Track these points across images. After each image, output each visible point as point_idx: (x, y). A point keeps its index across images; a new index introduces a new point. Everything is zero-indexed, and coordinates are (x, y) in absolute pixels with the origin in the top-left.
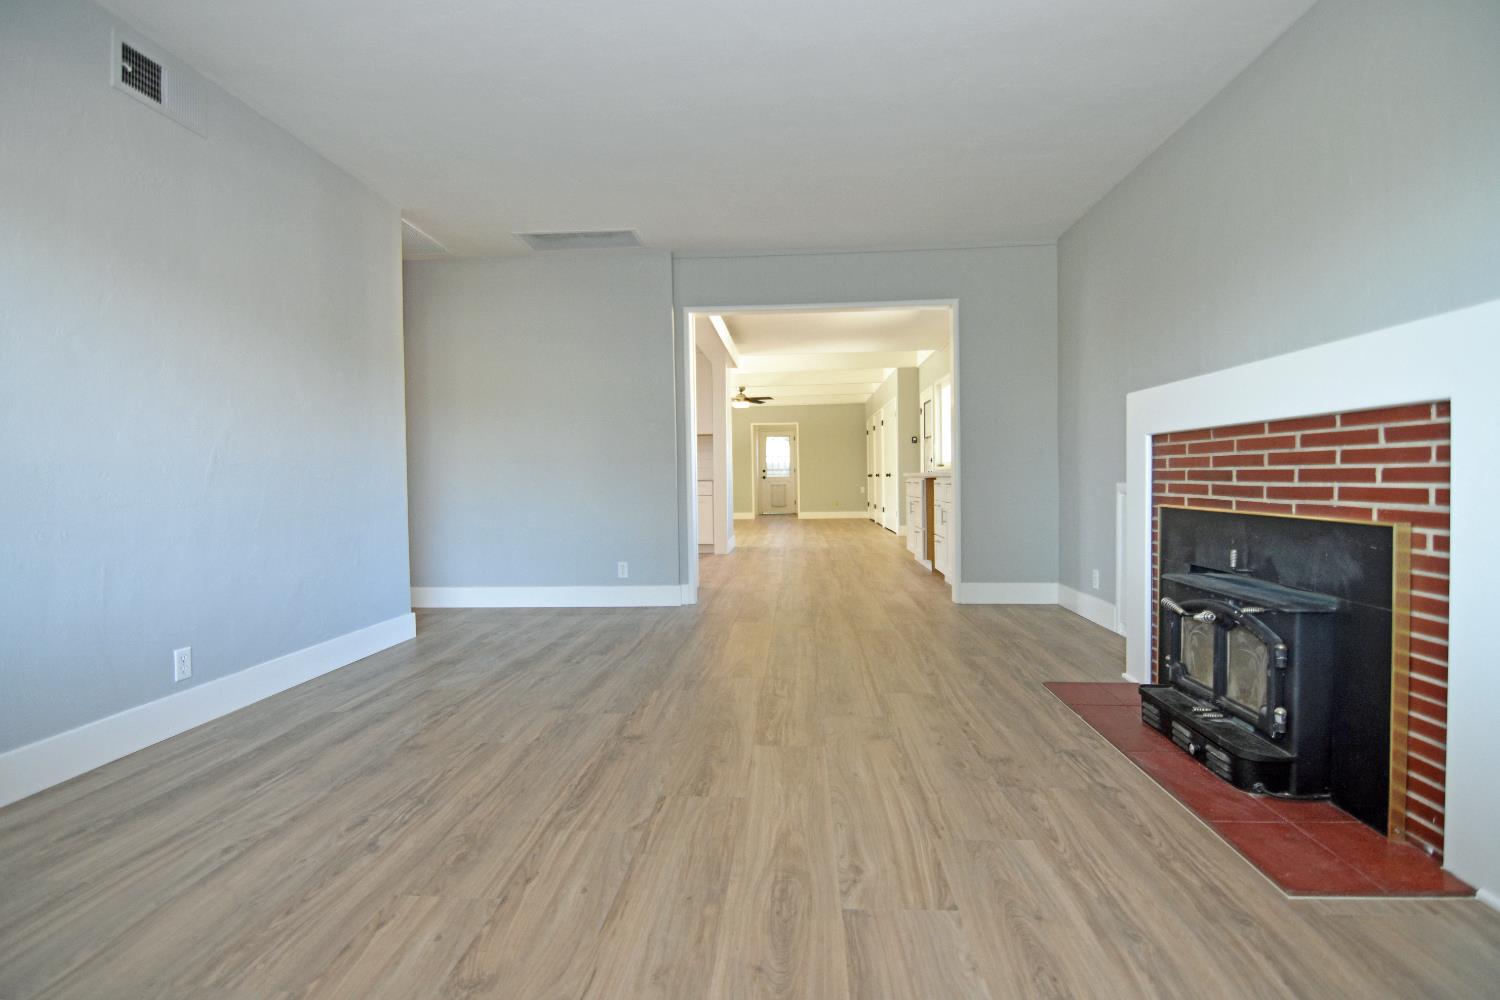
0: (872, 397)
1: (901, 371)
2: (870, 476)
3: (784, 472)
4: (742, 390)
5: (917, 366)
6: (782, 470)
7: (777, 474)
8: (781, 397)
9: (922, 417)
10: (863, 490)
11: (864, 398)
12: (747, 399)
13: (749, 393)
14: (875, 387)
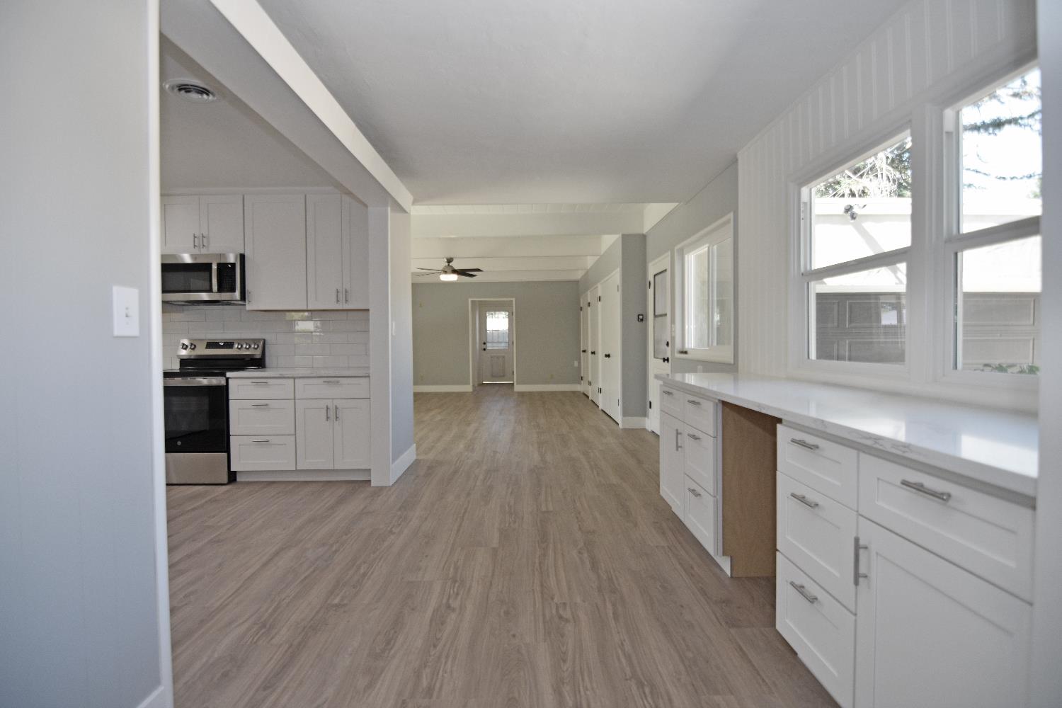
0: (587, 274)
1: (625, 237)
2: (584, 351)
3: (503, 345)
4: (449, 261)
5: (645, 232)
6: (501, 342)
7: (496, 347)
8: (493, 271)
9: (651, 291)
10: (576, 364)
11: (578, 275)
12: (454, 271)
13: (456, 265)
14: (590, 262)
